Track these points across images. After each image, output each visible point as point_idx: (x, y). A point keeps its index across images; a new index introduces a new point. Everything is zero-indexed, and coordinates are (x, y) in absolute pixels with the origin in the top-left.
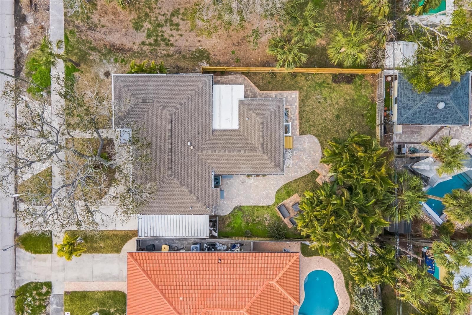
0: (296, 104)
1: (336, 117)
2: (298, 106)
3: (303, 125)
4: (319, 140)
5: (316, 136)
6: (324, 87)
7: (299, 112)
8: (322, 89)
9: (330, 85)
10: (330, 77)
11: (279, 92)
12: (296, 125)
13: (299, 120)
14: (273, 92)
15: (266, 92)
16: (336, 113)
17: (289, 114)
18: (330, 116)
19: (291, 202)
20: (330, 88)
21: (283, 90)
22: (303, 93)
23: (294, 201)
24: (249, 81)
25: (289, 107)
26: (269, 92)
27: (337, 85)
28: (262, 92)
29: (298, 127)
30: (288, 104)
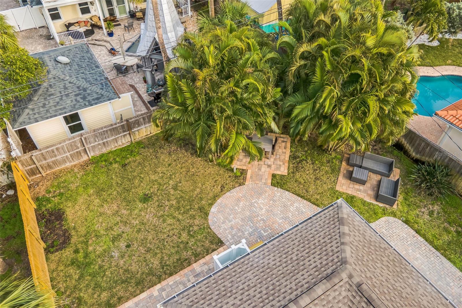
0: (156, 293)
1: (148, 201)
2: (158, 286)
3: (199, 250)
4: (211, 205)
5: (207, 214)
6: (86, 256)
8: (92, 256)
9: (79, 246)
10: (57, 258)
12: (205, 264)
13: (189, 264)
16: (140, 205)
18: (151, 212)
19: (360, 190)
20: (86, 243)
22: (121, 294)
23: (351, 186)
27: (73, 233)
29: (208, 257)
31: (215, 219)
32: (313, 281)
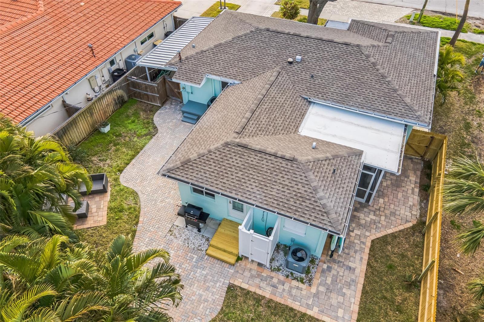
0: (316, 309)
2: (309, 312)
3: (251, 303)
7: (292, 309)
11: (362, 280)
12: (260, 287)
13: (270, 301)
14: (364, 267)
15: (367, 251)
17: (295, 283)
19: (98, 207)
21: (364, 292)
24: (401, 228)
25: (313, 290)
26: (366, 257)
28: (369, 244)
29: (252, 289)
30: (322, 289)
31: (207, 313)
32: (253, 153)
